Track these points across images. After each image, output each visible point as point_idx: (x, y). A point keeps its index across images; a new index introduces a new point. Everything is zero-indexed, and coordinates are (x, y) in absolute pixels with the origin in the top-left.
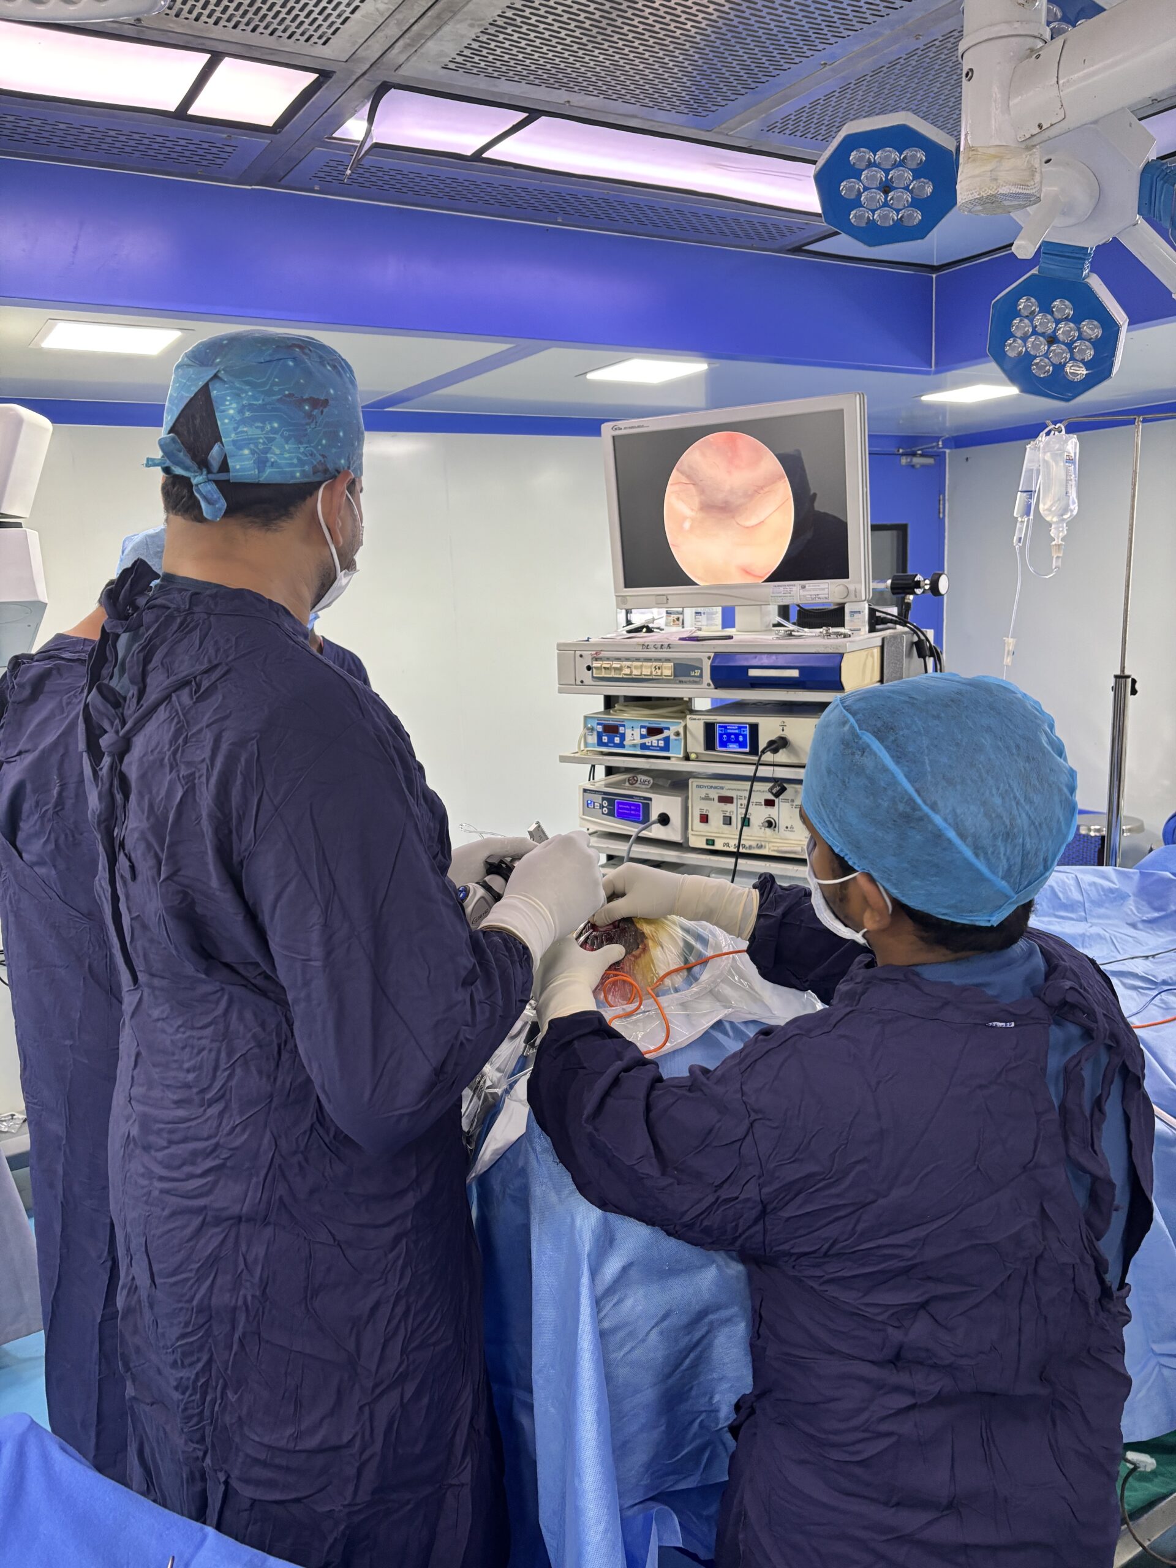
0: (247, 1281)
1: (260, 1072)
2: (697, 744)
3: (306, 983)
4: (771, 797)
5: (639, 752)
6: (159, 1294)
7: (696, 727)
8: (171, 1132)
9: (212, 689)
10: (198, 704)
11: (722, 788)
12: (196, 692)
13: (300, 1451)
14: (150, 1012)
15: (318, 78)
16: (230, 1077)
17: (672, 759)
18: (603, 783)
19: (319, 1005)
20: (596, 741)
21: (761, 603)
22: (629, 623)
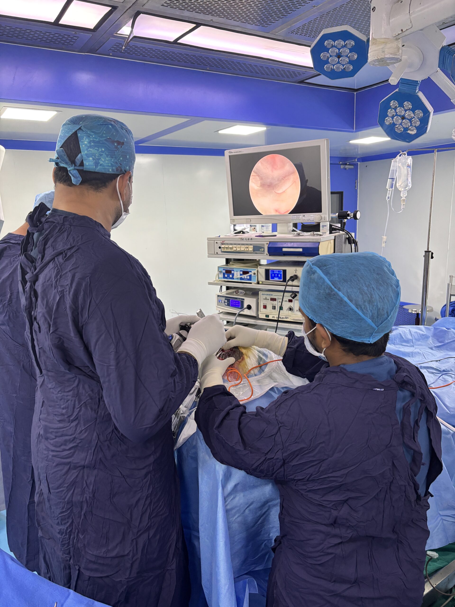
0: (87, 491)
1: (92, 409)
2: (262, 277)
3: (109, 375)
4: (291, 298)
5: (239, 281)
6: (52, 496)
7: (262, 271)
8: (57, 432)
9: (72, 256)
10: (66, 262)
11: (272, 295)
12: (65, 257)
13: (109, 558)
14: (48, 385)
15: (111, 9)
16: (80, 411)
17: (253, 284)
18: (225, 293)
19: (114, 384)
20: (222, 277)
21: (288, 222)
22: (235, 230)
